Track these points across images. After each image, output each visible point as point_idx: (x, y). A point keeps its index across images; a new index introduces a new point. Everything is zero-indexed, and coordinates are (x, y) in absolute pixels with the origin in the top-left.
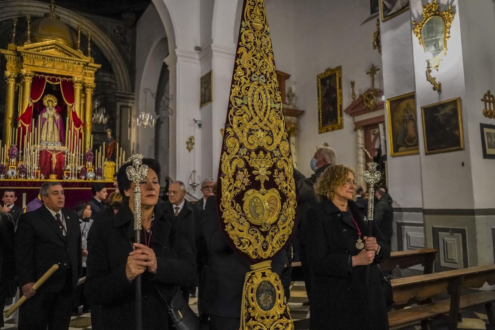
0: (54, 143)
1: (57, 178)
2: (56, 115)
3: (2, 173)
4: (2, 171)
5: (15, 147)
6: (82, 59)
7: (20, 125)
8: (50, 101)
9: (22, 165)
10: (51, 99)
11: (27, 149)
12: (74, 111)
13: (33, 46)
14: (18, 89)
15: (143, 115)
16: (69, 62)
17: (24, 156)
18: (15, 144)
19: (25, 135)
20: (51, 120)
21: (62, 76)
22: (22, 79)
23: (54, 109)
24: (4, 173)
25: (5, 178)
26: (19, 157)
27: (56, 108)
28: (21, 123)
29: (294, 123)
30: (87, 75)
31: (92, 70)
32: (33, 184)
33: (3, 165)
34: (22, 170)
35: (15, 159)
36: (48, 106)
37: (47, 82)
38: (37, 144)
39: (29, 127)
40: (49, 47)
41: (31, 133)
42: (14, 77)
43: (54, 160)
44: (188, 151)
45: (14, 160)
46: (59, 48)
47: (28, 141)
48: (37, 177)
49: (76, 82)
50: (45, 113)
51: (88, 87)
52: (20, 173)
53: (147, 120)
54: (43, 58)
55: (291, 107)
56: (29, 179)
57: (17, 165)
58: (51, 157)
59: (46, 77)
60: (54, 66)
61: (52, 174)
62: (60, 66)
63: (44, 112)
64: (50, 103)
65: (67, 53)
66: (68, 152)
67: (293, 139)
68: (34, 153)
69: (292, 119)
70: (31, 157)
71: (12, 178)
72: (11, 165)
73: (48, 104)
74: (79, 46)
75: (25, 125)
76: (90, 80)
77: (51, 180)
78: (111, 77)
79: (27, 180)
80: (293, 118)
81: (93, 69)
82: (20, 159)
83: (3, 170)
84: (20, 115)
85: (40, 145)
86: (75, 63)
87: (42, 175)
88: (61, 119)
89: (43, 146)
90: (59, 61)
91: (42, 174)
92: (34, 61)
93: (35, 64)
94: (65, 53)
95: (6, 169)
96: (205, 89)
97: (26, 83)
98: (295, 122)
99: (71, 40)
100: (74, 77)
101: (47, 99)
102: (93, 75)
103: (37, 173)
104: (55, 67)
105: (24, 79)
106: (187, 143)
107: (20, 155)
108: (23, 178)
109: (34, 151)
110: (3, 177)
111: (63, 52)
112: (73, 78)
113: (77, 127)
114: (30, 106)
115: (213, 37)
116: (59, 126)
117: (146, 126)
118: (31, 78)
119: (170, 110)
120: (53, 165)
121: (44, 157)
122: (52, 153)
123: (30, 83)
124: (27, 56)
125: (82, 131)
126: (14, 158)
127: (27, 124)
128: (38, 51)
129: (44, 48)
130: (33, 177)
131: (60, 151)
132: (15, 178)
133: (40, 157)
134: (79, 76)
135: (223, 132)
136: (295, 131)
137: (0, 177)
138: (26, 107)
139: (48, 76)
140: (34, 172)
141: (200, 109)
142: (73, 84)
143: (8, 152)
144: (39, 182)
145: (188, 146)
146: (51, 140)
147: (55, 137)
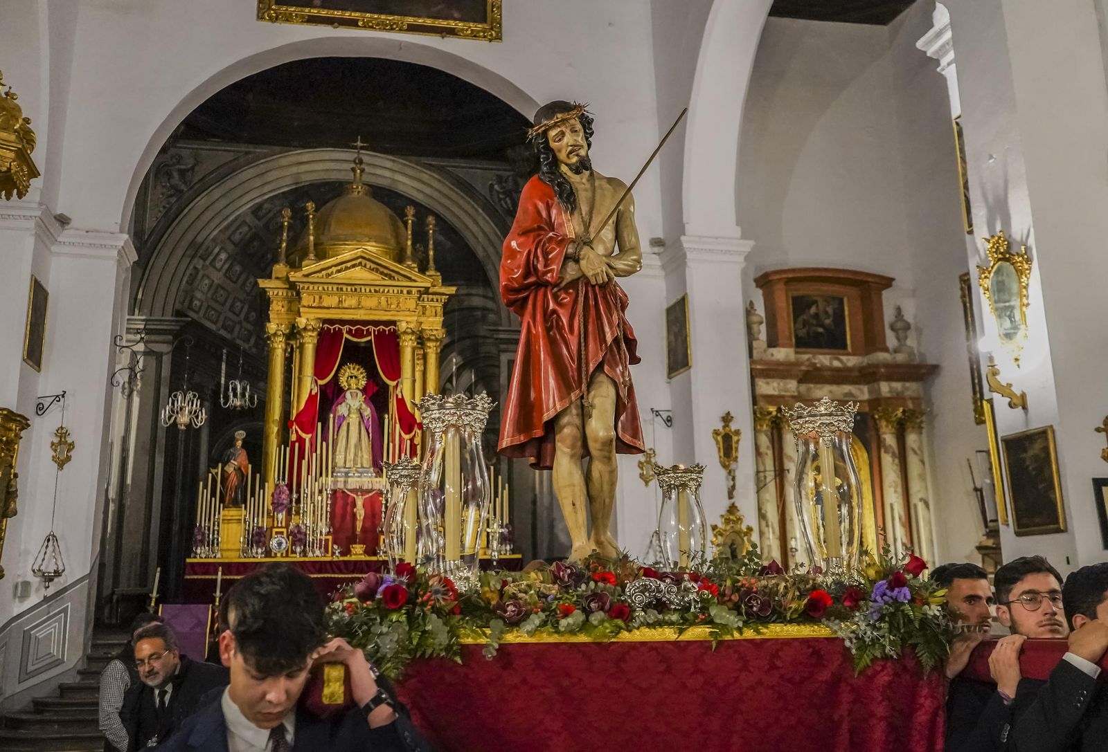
0: (360, 470)
1: (366, 552)
2: (364, 406)
3: (261, 544)
4: (260, 542)
5: (285, 488)
6: (415, 281)
7: (293, 437)
8: (353, 378)
9: (298, 526)
10: (355, 372)
11: (306, 490)
12: (400, 397)
13: (319, 268)
14: (291, 353)
16: (388, 291)
17: (302, 505)
18: (284, 480)
19: (304, 458)
20: (354, 419)
21: (376, 323)
22: (298, 336)
23: (360, 394)
24: (264, 544)
25: (266, 557)
26: (291, 508)
27: (364, 391)
28: (297, 431)
29: (912, 399)
30: (428, 313)
31: (437, 301)
32: (318, 566)
33: (262, 527)
34: (298, 537)
35: (284, 513)
36: (348, 389)
37: (346, 339)
38: (327, 476)
39: (311, 440)
40: (349, 265)
41: (314, 455)
42: (284, 334)
43: (360, 512)
45: (281, 516)
46: (369, 264)
47: (308, 474)
48: (327, 551)
49: (405, 333)
50: (343, 404)
51: (429, 340)
52: (294, 543)
54: (338, 288)
55: (900, 358)
56: (311, 557)
57: (287, 526)
58: (354, 505)
59: (345, 328)
60: (359, 303)
61: (356, 543)
62: (370, 302)
63: (341, 404)
64: (353, 383)
65: (386, 271)
66: (387, 491)
67: (912, 439)
68: (320, 498)
69: (907, 389)
70: (314, 506)
71: (279, 555)
72: (278, 527)
73: (349, 385)
74: (409, 252)
75: (304, 435)
76: (434, 324)
77: (353, 558)
78: (485, 297)
79: (306, 559)
80: (908, 384)
81: (439, 297)
82: (294, 512)
83: (263, 539)
84: (294, 413)
85: (332, 476)
86: (402, 292)
87: (336, 547)
88: (375, 414)
89: (339, 479)
90: (370, 291)
91: (336, 544)
92: (320, 298)
93: (325, 304)
94: (382, 273)
95: (268, 534)
96: (676, 336)
97: (307, 345)
98: (915, 395)
99: (393, 241)
100: (400, 321)
101: (347, 374)
102: (440, 311)
103: (327, 541)
104: (363, 304)
105: (303, 337)
106: (640, 466)
107: (294, 504)
108: (300, 554)
109: (320, 492)
110: (262, 553)
111: (377, 270)
112: (398, 323)
113: (406, 433)
114: (313, 393)
115: (685, 220)
116: (370, 431)
118: (315, 334)
120: (358, 523)
121: (340, 503)
122: (355, 496)
123: (314, 344)
124: (308, 288)
125: (417, 440)
126: (281, 511)
127: (307, 433)
128: (328, 275)
129: (339, 268)
130: (318, 552)
131: (371, 490)
132: (284, 555)
133: (333, 505)
134: (409, 319)
135: (719, 438)
136: (917, 418)
137: (257, 553)
138: (305, 397)
139: (348, 326)
140: (321, 540)
141: (669, 383)
142: (398, 337)
143: (270, 498)
144: (330, 562)
145: (641, 472)
146: (355, 464)
147: (362, 456)
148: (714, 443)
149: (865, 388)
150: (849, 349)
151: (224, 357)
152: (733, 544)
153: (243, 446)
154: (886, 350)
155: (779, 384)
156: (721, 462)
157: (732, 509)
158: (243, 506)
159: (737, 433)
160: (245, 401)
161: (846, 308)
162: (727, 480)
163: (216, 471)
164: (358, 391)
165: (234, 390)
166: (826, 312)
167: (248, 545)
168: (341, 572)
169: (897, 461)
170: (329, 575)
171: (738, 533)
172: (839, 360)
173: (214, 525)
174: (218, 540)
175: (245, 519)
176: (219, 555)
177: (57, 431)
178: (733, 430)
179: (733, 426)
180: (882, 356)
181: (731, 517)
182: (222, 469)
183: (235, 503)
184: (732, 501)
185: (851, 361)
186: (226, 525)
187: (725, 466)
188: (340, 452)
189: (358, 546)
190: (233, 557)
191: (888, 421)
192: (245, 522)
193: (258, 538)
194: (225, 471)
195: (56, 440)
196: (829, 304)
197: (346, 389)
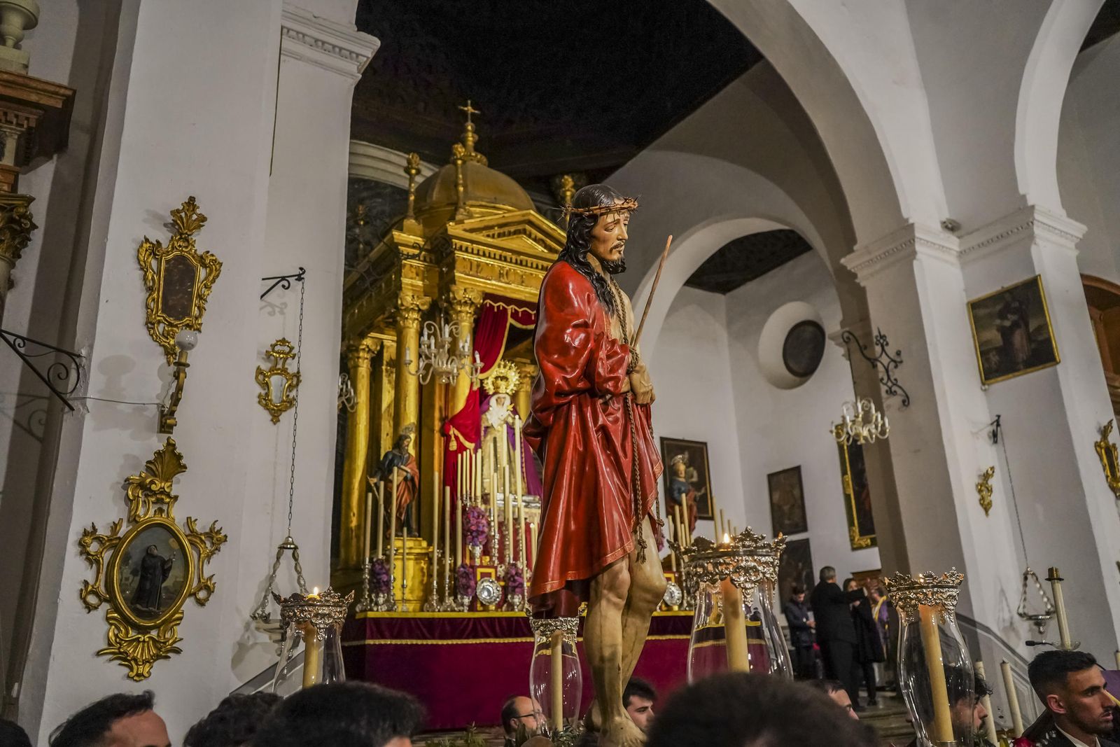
4: (469, 586)
8: (502, 379)
10: (503, 371)
20: (501, 432)
22: (447, 310)
23: (508, 402)
25: (477, 609)
28: (457, 438)
34: (517, 582)
36: (494, 394)
37: (511, 325)
40: (512, 229)
42: (420, 310)
45: (479, 551)
46: (532, 233)
50: (490, 411)
59: (509, 309)
60: (523, 279)
64: (502, 384)
71: (492, 608)
72: (482, 567)
73: (497, 388)
75: (467, 444)
92: (479, 266)
93: (482, 274)
97: (461, 321)
101: (495, 375)
104: (526, 281)
108: (518, 607)
111: (543, 242)
114: (475, 387)
118: (471, 310)
124: (466, 249)
128: (491, 238)
138: (464, 393)
139: (513, 306)
163: (375, 480)
164: (507, 396)
177: (273, 346)
182: (384, 479)
193: (465, 581)
194: (391, 482)
195: (265, 366)
197: (491, 393)
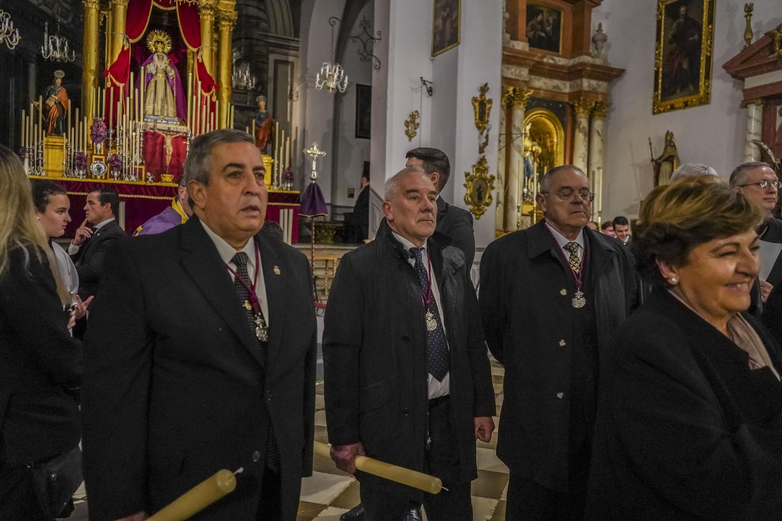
0: (167, 118)
1: (174, 181)
2: (169, 68)
3: (82, 167)
4: (81, 165)
5: (102, 123)
7: (109, 84)
8: (159, 43)
9: (115, 155)
10: (160, 38)
11: (122, 127)
12: (200, 61)
14: (104, 22)
15: (328, 68)
17: (118, 139)
18: (101, 116)
19: (119, 100)
20: (161, 77)
23: (165, 58)
24: (85, 167)
25: (87, 177)
26: (109, 141)
27: (169, 54)
28: (111, 80)
29: (602, 94)
32: (133, 188)
33: (83, 153)
34: (115, 164)
35: (102, 144)
36: (155, 52)
37: (154, 7)
38: (139, 120)
39: (124, 88)
41: (128, 98)
43: (169, 149)
44: (407, 138)
45: (100, 146)
47: (123, 114)
48: (141, 178)
49: (204, 8)
50: (151, 64)
51: (224, 19)
52: (111, 169)
53: (336, 76)
55: (598, 62)
56: (126, 181)
57: (106, 155)
58: (163, 142)
61: (166, 173)
63: (150, 63)
64: (160, 46)
66: (191, 135)
67: (598, 124)
68: (134, 134)
69: (600, 86)
70: (129, 141)
71: (99, 177)
72: (97, 155)
73: (156, 49)
75: (118, 84)
76: (228, 6)
77: (164, 184)
78: (259, 9)
79: (123, 182)
80: (601, 83)
82: (111, 145)
83: (83, 163)
85: (144, 121)
87: (149, 174)
88: (179, 76)
89: (149, 124)
91: (150, 172)
95: (89, 161)
96: (444, 20)
97: (118, 6)
98: (604, 91)
101: (154, 40)
103: (140, 170)
106: (407, 124)
107: (111, 138)
108: (117, 178)
109: (135, 131)
110: (83, 175)
113: (206, 92)
114: (126, 49)
116: (174, 89)
117: (333, 89)
119: (374, 60)
120: (167, 157)
121: (150, 142)
122: (164, 135)
123: (125, 6)
125: (214, 99)
126: (99, 142)
127: (121, 82)
130: (133, 178)
131: (178, 133)
132: (103, 178)
133: (145, 142)
135: (477, 104)
136: (604, 109)
137: (79, 174)
138: (118, 51)
140: (136, 169)
141: (432, 60)
142: (199, 11)
143: (90, 131)
144: (144, 186)
145: (407, 129)
146: (162, 113)
147: (168, 109)
148: (472, 108)
149: (568, 84)
150: (560, 53)
151: (46, 29)
152: (480, 188)
153: (62, 84)
154: (589, 54)
155: (516, 70)
156: (476, 124)
157: (482, 161)
158: (65, 134)
159: (490, 101)
160: (64, 55)
161: (562, 20)
162: (480, 138)
163: (38, 103)
164: (164, 55)
165: (54, 43)
166: (548, 21)
167: (70, 167)
168: (154, 195)
169: (587, 139)
170: (144, 197)
171: (484, 179)
172: (553, 59)
173: (38, 149)
174: (42, 161)
175: (67, 146)
176: (44, 174)
178: (487, 99)
179: (488, 96)
180: (586, 59)
181: (481, 167)
182: (44, 103)
183: (57, 132)
184: (482, 155)
185: (562, 61)
186: (50, 150)
187: (479, 128)
188: (149, 103)
189: (168, 175)
190: (59, 177)
191: (585, 109)
192: (67, 148)
193: (79, 162)
194: (47, 105)
196: (550, 15)
197: (153, 52)
